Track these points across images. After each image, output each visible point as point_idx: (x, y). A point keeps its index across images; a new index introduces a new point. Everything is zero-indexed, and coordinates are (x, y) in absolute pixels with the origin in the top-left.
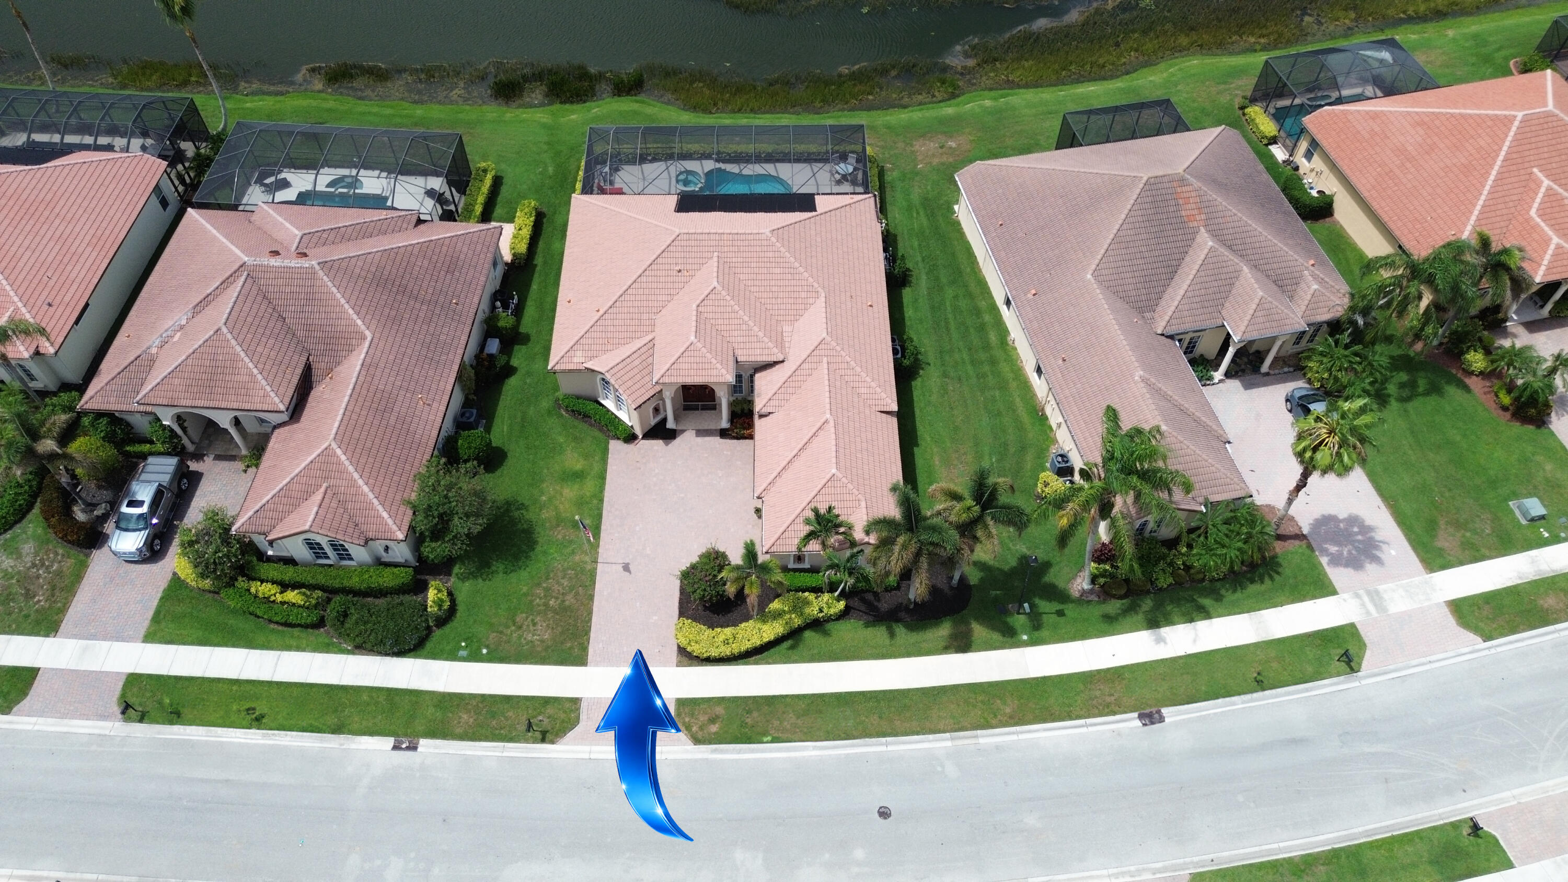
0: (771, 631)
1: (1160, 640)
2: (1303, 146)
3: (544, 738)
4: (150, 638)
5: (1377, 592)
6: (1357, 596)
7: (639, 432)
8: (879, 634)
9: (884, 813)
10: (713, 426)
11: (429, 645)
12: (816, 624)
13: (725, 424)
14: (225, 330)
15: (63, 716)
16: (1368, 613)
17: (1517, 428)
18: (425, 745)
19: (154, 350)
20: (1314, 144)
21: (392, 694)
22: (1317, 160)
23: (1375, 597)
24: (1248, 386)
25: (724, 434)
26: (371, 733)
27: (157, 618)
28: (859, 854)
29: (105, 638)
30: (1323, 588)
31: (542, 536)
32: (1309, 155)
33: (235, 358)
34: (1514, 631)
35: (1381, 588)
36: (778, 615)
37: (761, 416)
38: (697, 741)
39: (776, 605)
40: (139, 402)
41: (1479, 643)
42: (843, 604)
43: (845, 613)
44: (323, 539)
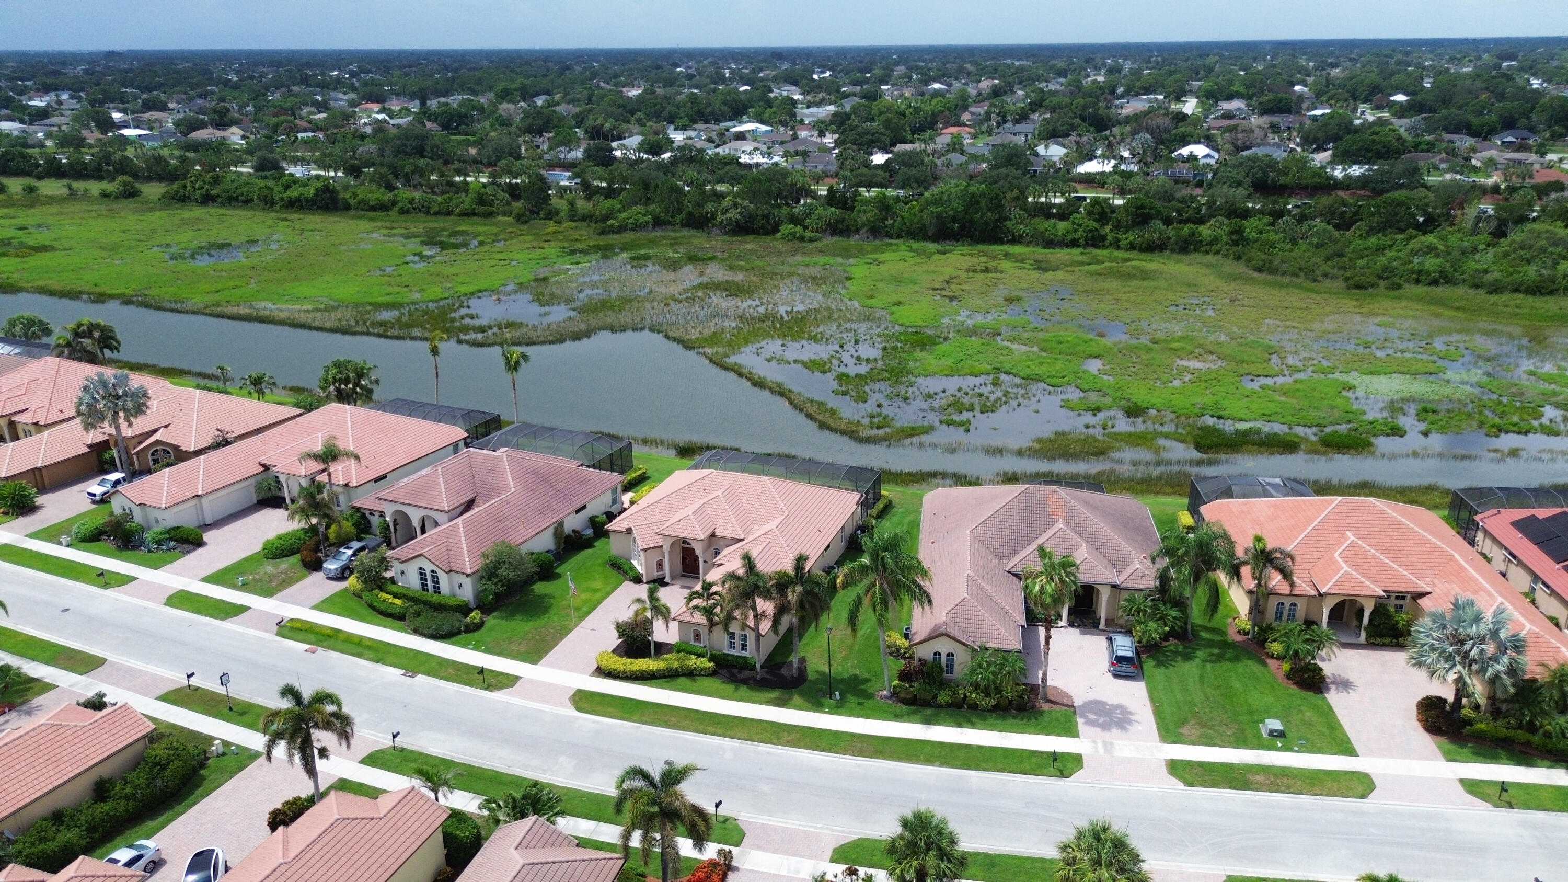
0: (657, 667)
3: (486, 689)
4: (315, 607)
5: (1112, 744)
6: (1094, 742)
7: (646, 580)
8: (729, 688)
9: (668, 762)
10: (692, 586)
11: (454, 639)
12: (691, 674)
15: (249, 627)
16: (1097, 751)
17: (1291, 690)
18: (420, 678)
21: (417, 654)
23: (1108, 746)
24: (1082, 633)
26: (396, 666)
27: (325, 601)
29: (292, 604)
30: (1070, 733)
31: (554, 610)
34: (1214, 785)
35: (1115, 742)
36: (664, 660)
37: (716, 565)
38: (580, 710)
39: (668, 656)
40: (379, 498)
41: (1180, 786)
42: (711, 664)
43: (713, 673)
44: (428, 568)
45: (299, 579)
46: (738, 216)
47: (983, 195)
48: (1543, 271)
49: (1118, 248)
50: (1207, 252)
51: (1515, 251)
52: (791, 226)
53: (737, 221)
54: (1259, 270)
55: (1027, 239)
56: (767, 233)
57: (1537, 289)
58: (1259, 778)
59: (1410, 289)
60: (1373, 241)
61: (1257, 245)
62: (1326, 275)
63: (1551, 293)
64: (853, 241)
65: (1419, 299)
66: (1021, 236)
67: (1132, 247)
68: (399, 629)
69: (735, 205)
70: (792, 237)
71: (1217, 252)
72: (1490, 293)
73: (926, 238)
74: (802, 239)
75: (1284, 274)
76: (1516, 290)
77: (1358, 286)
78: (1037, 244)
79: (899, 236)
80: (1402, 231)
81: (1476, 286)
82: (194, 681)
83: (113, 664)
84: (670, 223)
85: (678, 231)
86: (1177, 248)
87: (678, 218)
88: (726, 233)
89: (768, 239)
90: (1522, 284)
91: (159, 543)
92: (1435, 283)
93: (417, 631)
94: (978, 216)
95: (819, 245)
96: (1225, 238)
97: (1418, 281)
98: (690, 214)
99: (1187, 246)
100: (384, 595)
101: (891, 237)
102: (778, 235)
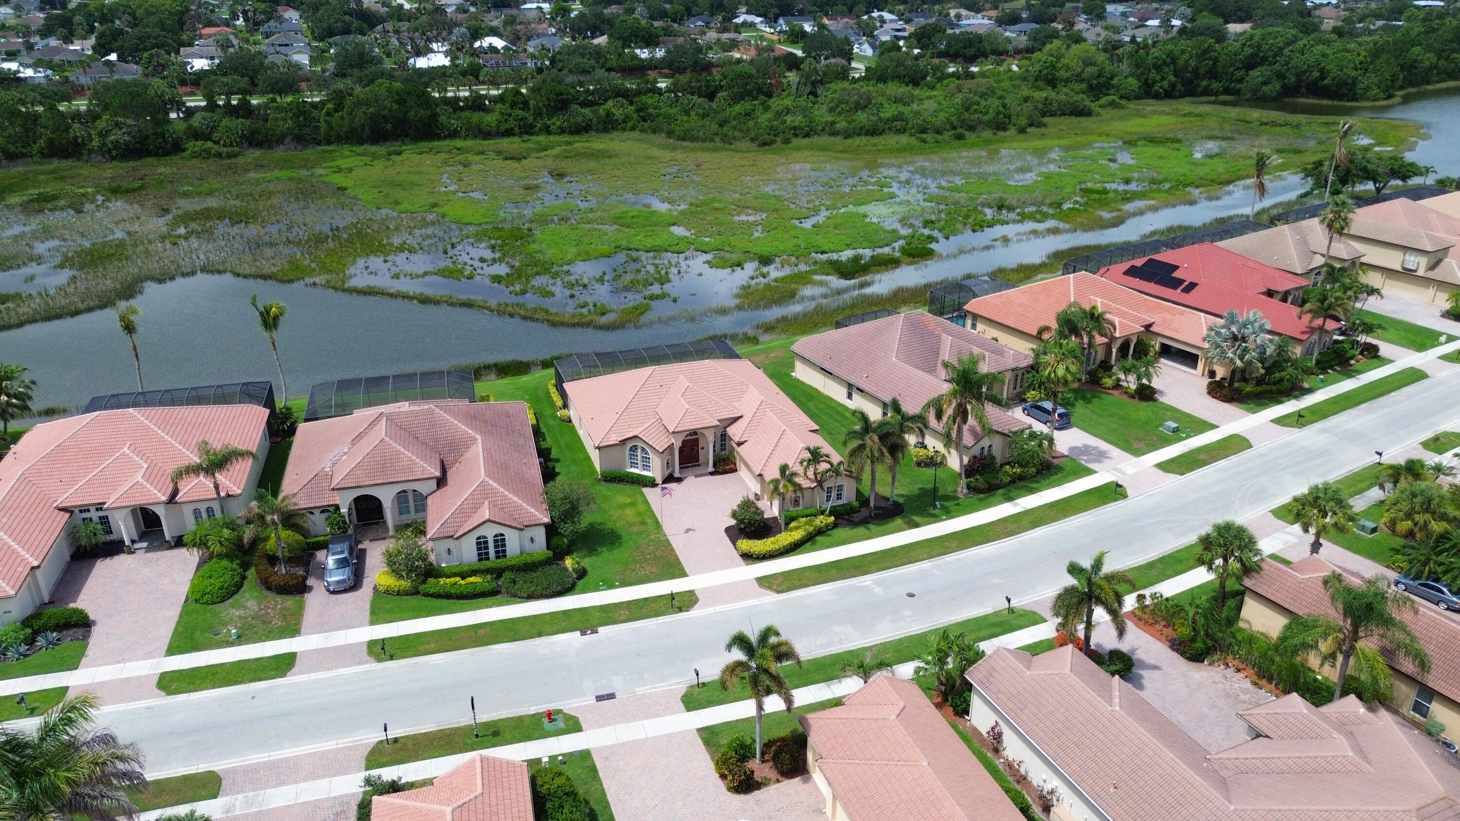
0: (797, 535)
1: (1016, 505)
2: (969, 322)
3: (680, 610)
4: (372, 623)
5: (1117, 469)
6: (1108, 471)
7: (659, 480)
8: (861, 530)
9: (911, 595)
10: (703, 472)
11: (578, 588)
12: (820, 532)
13: (711, 469)
14: (387, 439)
15: (329, 669)
16: (1118, 476)
17: (1144, 404)
18: (603, 629)
19: (327, 469)
20: (975, 317)
21: (566, 613)
22: (980, 327)
23: (1118, 471)
25: (712, 474)
26: (563, 632)
27: (373, 612)
28: (907, 613)
29: (340, 629)
30: (1090, 472)
31: (624, 534)
32: (974, 326)
33: (398, 453)
34: (1193, 470)
35: (1118, 466)
36: (797, 528)
37: (740, 444)
38: (779, 592)
39: (793, 524)
40: (333, 489)
41: (1179, 477)
42: (833, 518)
43: (835, 526)
44: (489, 532)
45: (301, 608)
46: (127, 138)
47: (409, 93)
48: (871, 117)
49: (549, 132)
50: (624, 130)
51: (837, 106)
52: (199, 143)
53: (126, 144)
54: (683, 139)
55: (463, 133)
56: (167, 153)
57: (873, 132)
58: (1203, 457)
59: (796, 142)
60: (738, 108)
61: (661, 119)
62: (734, 138)
63: (881, 134)
64: (280, 152)
65: (811, 148)
66: (455, 130)
67: (562, 131)
68: (500, 605)
69: (117, 125)
70: (206, 155)
71: (633, 129)
72: (845, 138)
73: (361, 142)
74: (219, 155)
75: (704, 141)
76: (859, 135)
77: (765, 144)
78: (476, 137)
79: (329, 143)
80: (756, 98)
81: (834, 134)
82: (392, 735)
83: (234, 771)
84: (23, 156)
85: (41, 164)
86: (600, 127)
87: (36, 148)
88: (113, 158)
89: (176, 159)
90: (861, 129)
91: (31, 641)
92: (807, 135)
93: (531, 597)
94: (412, 113)
95: (240, 160)
96: (635, 116)
97: (796, 135)
98: (51, 142)
99: (608, 125)
100: (442, 581)
101: (319, 143)
102: (186, 154)
